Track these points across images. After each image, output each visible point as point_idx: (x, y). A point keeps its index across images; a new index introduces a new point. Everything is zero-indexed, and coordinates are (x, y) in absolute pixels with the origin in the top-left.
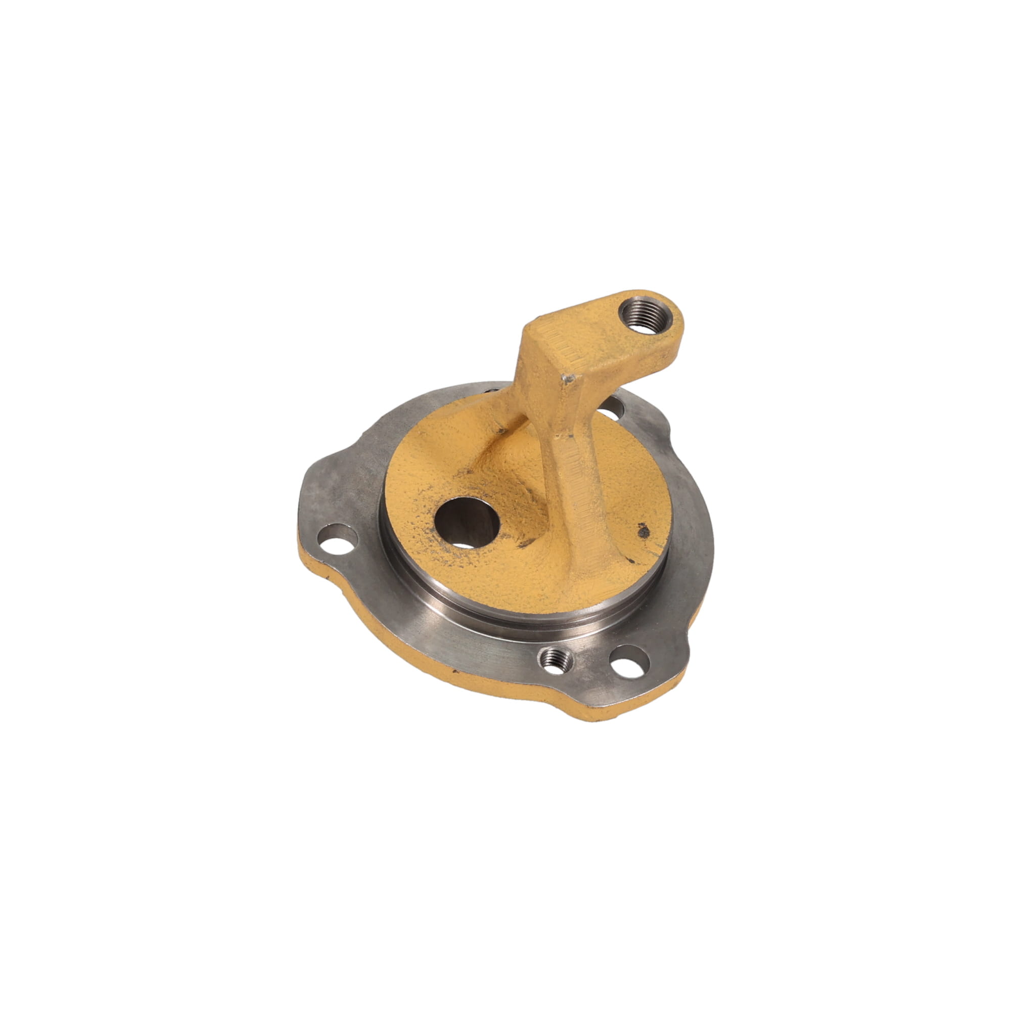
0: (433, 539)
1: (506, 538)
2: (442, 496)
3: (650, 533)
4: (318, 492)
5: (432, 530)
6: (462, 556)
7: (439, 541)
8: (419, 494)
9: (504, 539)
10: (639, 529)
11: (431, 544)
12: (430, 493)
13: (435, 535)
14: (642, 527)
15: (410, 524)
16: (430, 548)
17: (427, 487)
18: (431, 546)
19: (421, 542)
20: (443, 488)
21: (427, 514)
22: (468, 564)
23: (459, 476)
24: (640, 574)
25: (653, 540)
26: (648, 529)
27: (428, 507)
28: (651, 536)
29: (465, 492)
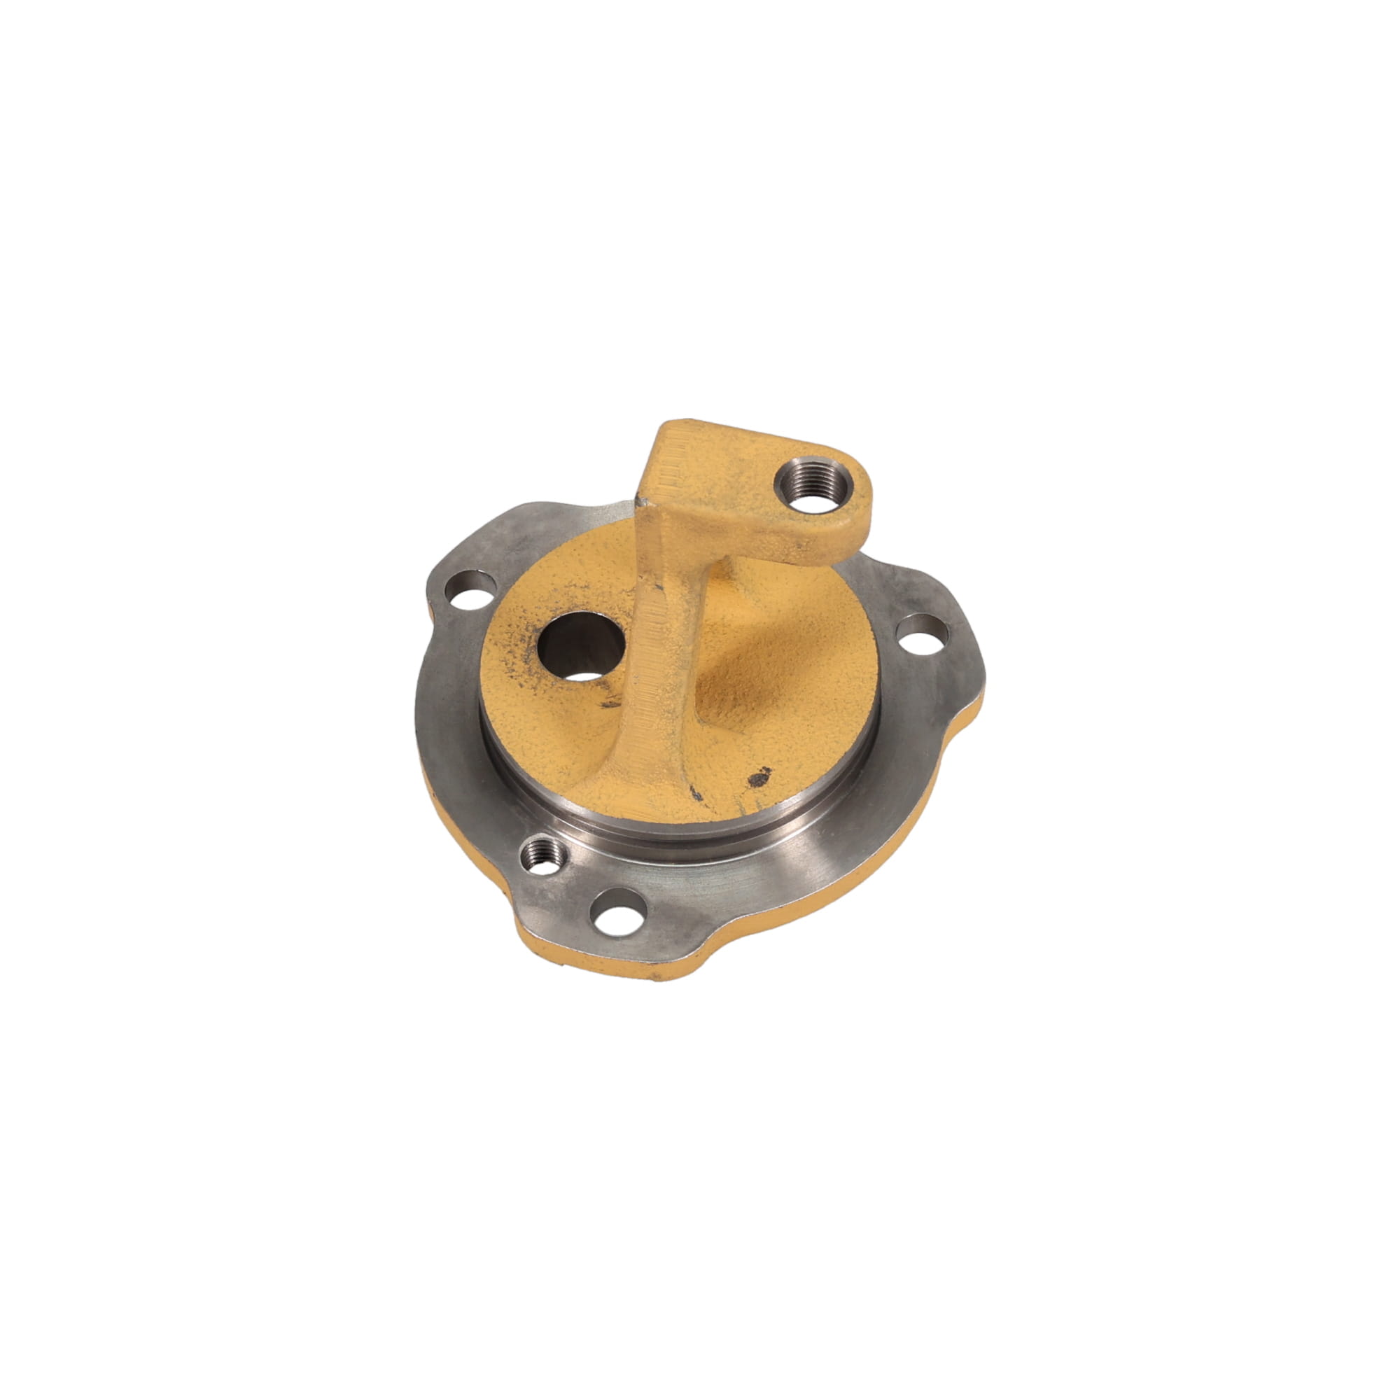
0: (527, 639)
1: (601, 688)
2: (587, 603)
3: (765, 785)
4: (505, 532)
5: (536, 630)
6: (536, 675)
7: (531, 645)
8: (566, 587)
9: (599, 687)
10: (758, 772)
11: (519, 643)
12: (579, 593)
13: (533, 637)
14: (764, 772)
15: (522, 610)
16: (513, 646)
17: (583, 584)
18: (517, 645)
19: (512, 635)
20: (598, 595)
21: (551, 611)
22: (530, 687)
23: (629, 594)
24: (698, 818)
25: (758, 795)
26: (767, 779)
27: (560, 605)
28: (761, 789)
29: (616, 614)
